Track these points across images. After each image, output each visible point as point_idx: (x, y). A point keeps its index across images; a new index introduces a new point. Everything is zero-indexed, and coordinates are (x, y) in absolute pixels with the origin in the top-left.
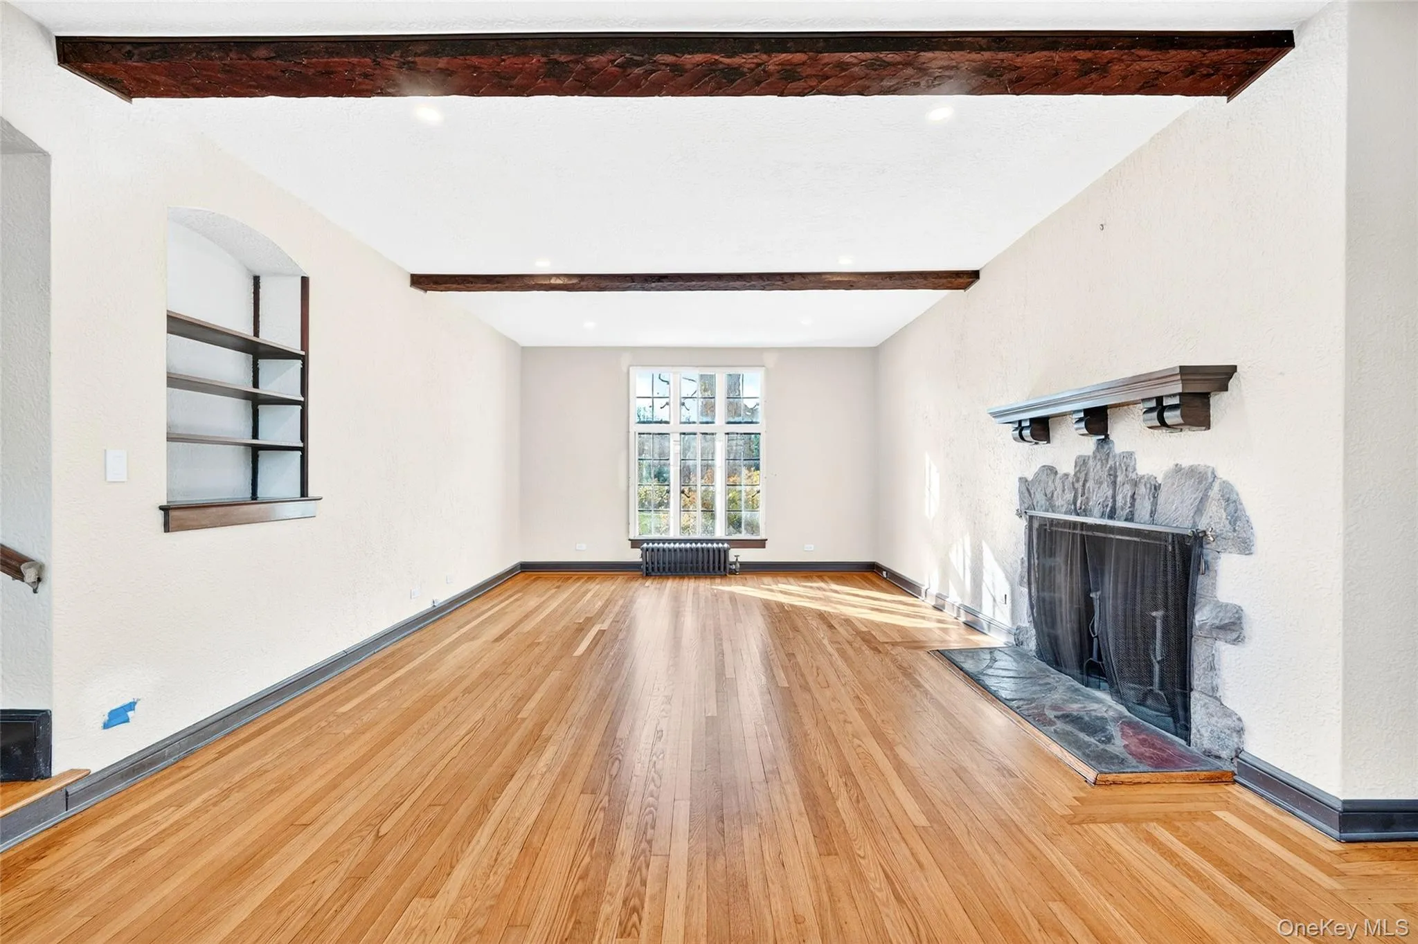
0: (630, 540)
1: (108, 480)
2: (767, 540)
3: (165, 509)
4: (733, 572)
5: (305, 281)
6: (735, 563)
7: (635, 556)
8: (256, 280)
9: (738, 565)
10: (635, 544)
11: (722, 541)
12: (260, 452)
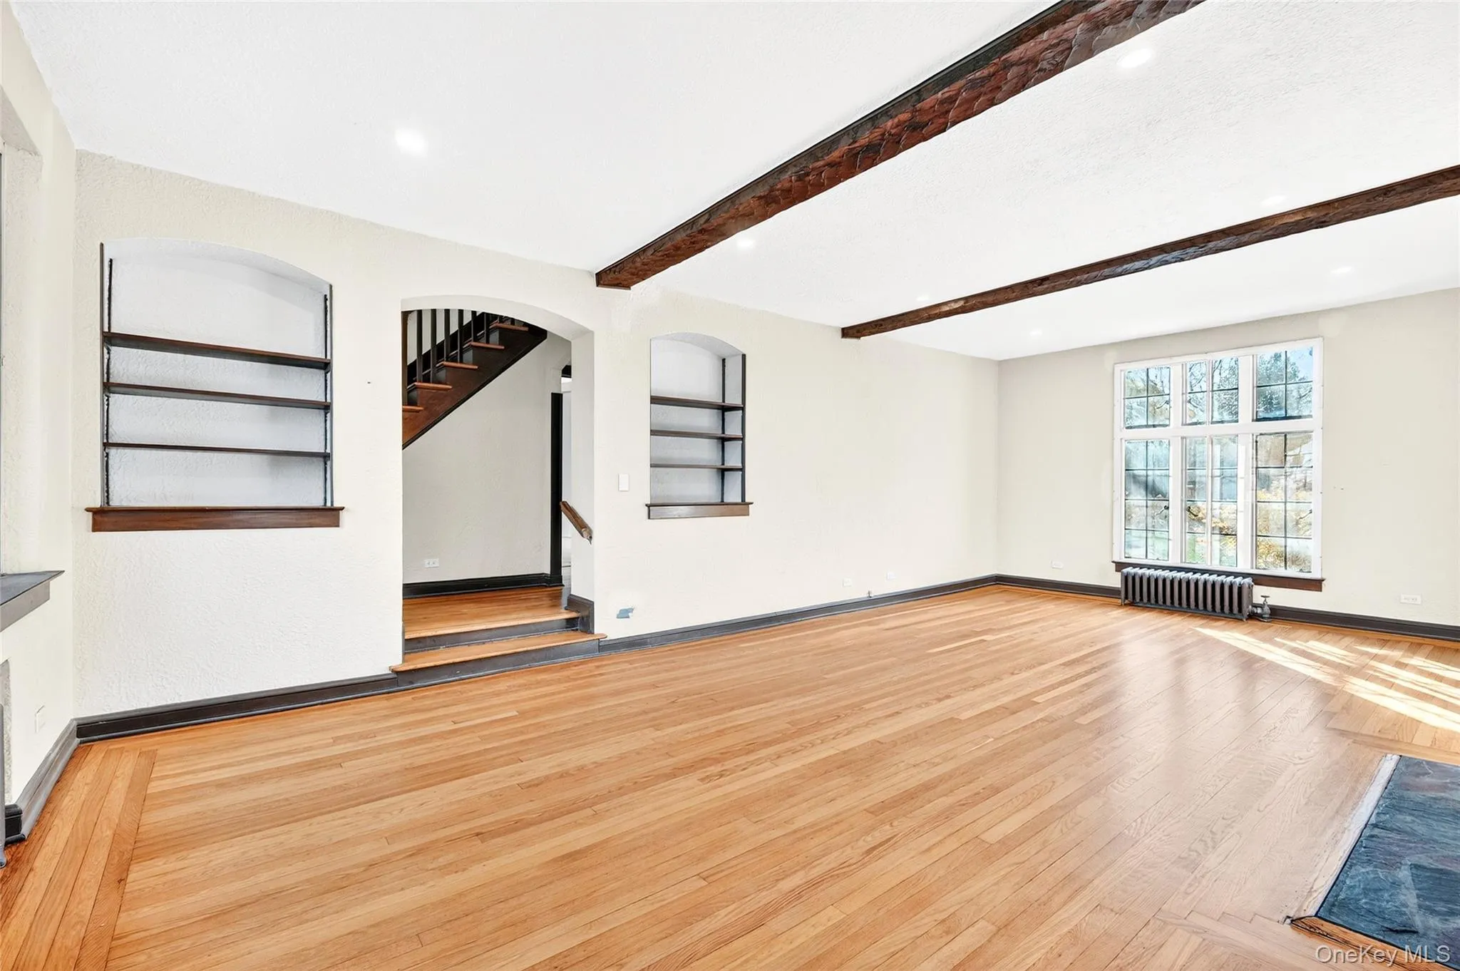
0: (1113, 562)
1: (620, 489)
2: (1323, 580)
3: (649, 506)
4: (1253, 616)
5: (744, 356)
6: (1261, 606)
7: (1115, 581)
8: (724, 360)
9: (1267, 609)
10: (1120, 566)
11: (1245, 575)
12: (726, 473)
